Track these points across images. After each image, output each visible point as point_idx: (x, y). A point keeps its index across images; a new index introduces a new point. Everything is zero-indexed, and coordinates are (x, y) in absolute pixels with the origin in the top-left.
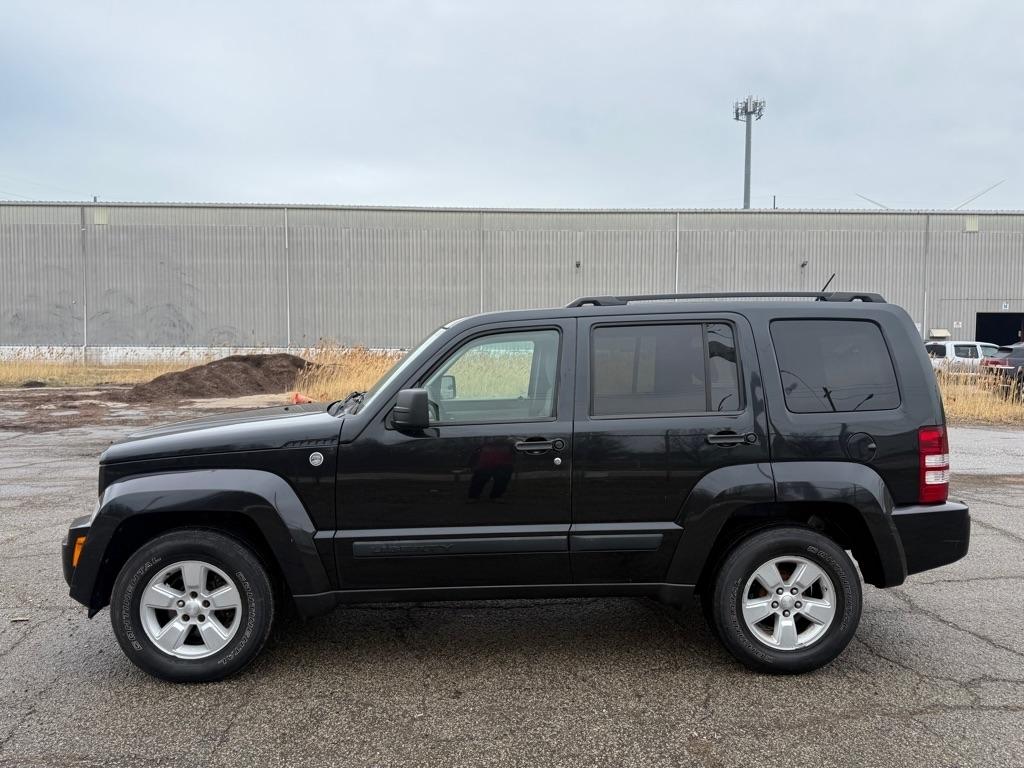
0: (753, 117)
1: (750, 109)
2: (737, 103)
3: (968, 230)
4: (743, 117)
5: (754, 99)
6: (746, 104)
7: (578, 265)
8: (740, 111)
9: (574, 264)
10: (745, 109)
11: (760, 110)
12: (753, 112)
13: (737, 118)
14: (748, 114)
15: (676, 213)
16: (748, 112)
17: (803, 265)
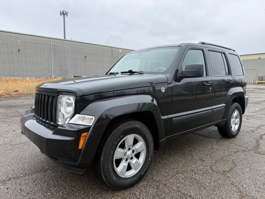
0: (65, 16)
1: (64, 13)
2: (61, 11)
3: (120, 52)
4: (62, 15)
5: (65, 11)
6: (63, 12)
7: (19, 50)
8: (61, 13)
9: (18, 50)
10: (63, 13)
11: (67, 14)
12: (65, 14)
13: (61, 15)
14: (64, 15)
15: (51, 38)
16: (64, 14)
17: (85, 57)
